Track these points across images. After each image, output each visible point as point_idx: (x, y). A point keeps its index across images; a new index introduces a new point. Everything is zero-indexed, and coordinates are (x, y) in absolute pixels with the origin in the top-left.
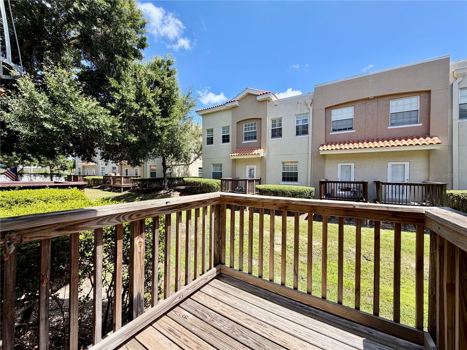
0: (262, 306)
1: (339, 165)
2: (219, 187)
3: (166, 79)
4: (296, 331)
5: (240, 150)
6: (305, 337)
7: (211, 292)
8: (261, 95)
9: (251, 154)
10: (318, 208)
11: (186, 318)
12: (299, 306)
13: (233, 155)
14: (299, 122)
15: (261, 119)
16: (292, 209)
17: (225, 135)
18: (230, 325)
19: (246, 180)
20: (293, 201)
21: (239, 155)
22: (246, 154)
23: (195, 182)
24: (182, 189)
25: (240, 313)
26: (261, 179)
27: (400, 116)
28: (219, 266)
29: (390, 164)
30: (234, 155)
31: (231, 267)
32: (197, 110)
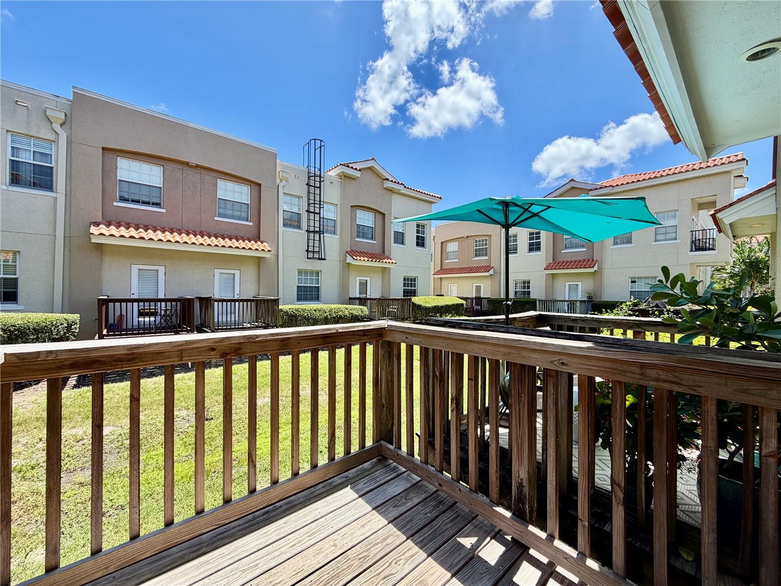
1: (136, 268)
4: (294, 545)
6: (310, 540)
12: (263, 515)
14: (22, 152)
20: (257, 336)
27: (229, 205)
29: (217, 272)
31: (51, 569)
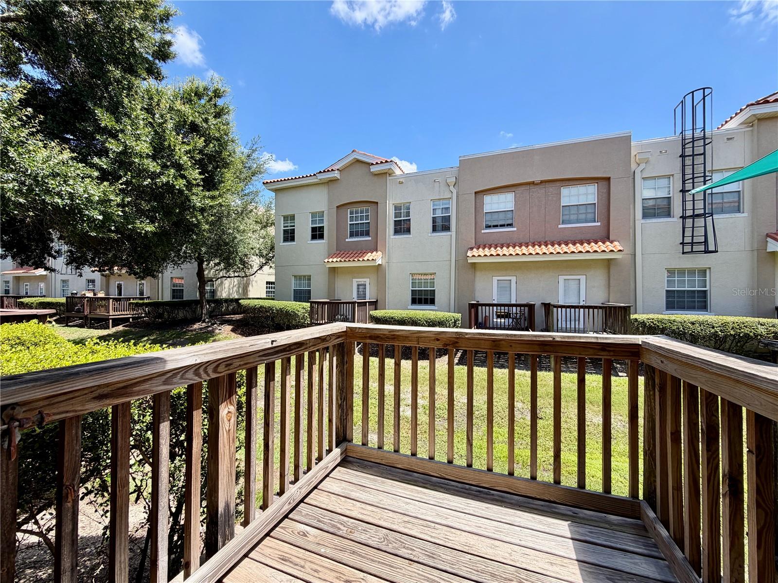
0: (423, 498)
1: (495, 279)
2: (306, 315)
3: (212, 121)
4: (480, 527)
5: (342, 253)
6: (494, 533)
7: (337, 488)
8: (377, 163)
9: (361, 259)
10: (503, 342)
11: (306, 536)
12: (476, 491)
13: (330, 260)
14: (437, 211)
15: (377, 203)
16: (464, 346)
17: (316, 227)
18: (381, 535)
19: (354, 303)
20: (467, 334)
21: (341, 261)
22: (354, 260)
23: (261, 307)
24: (237, 321)
25: (391, 514)
26: (377, 301)
28: (344, 445)
29: (562, 278)
30: (332, 261)
31: (363, 444)
32: (265, 182)
